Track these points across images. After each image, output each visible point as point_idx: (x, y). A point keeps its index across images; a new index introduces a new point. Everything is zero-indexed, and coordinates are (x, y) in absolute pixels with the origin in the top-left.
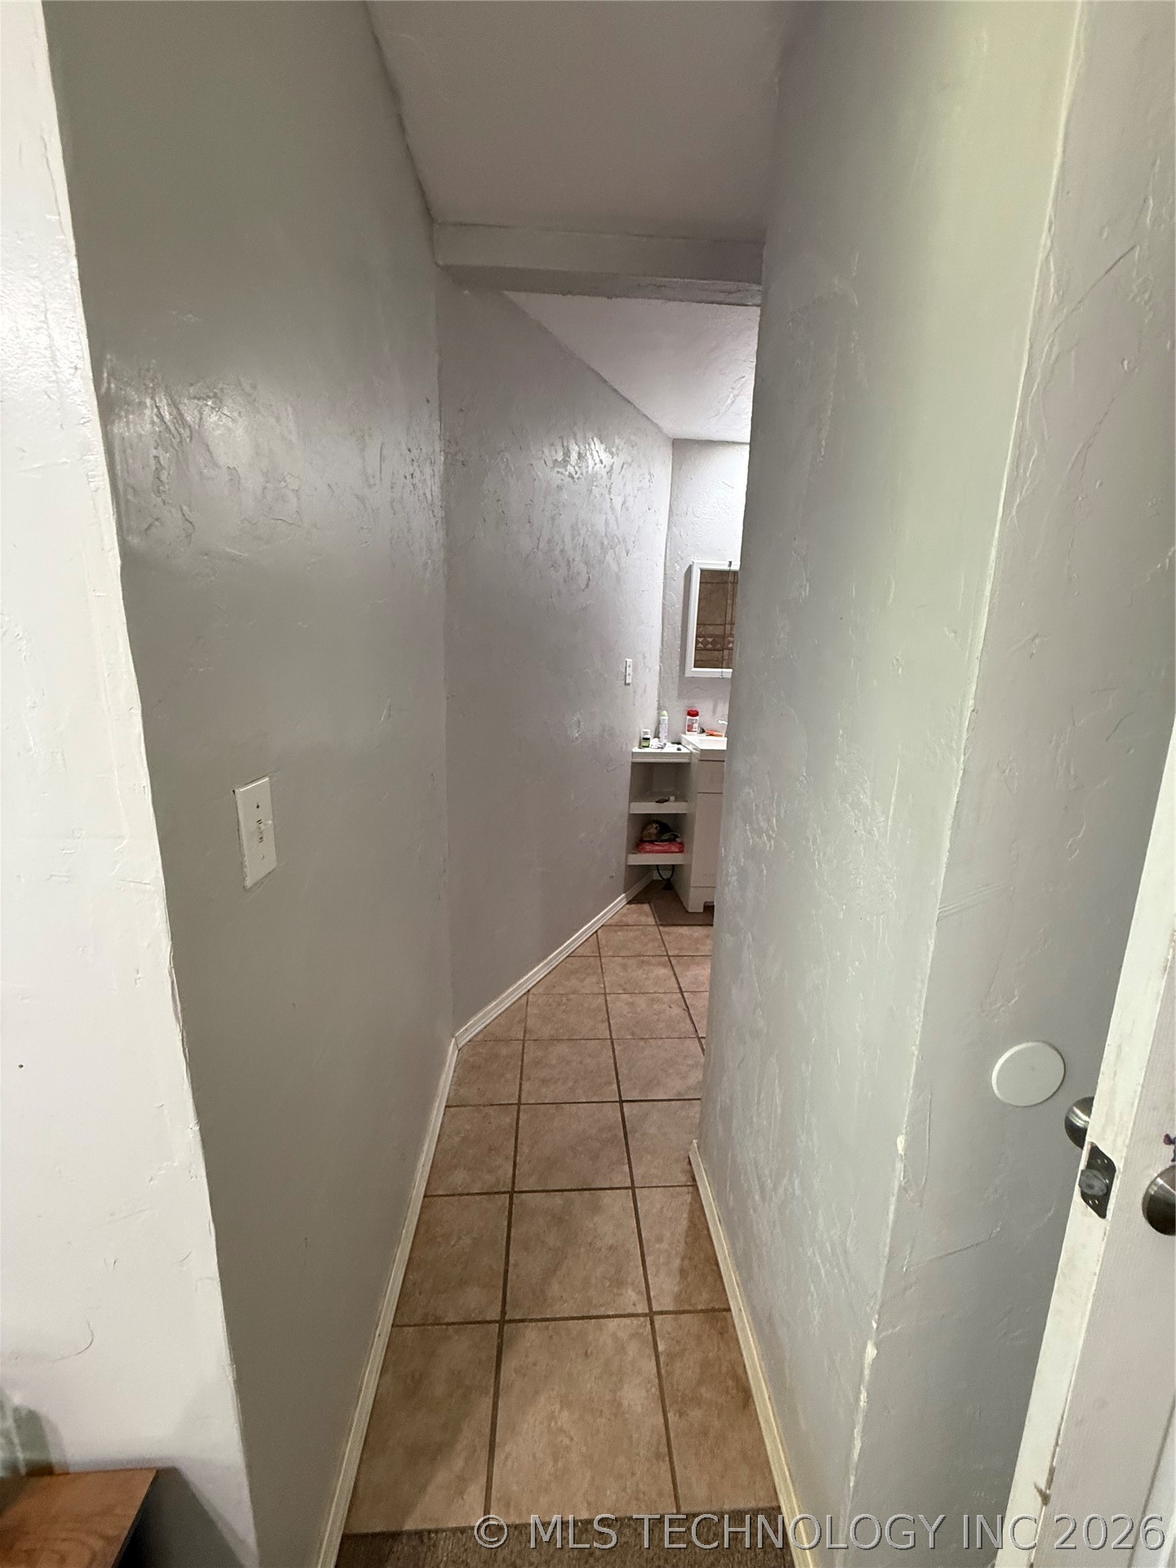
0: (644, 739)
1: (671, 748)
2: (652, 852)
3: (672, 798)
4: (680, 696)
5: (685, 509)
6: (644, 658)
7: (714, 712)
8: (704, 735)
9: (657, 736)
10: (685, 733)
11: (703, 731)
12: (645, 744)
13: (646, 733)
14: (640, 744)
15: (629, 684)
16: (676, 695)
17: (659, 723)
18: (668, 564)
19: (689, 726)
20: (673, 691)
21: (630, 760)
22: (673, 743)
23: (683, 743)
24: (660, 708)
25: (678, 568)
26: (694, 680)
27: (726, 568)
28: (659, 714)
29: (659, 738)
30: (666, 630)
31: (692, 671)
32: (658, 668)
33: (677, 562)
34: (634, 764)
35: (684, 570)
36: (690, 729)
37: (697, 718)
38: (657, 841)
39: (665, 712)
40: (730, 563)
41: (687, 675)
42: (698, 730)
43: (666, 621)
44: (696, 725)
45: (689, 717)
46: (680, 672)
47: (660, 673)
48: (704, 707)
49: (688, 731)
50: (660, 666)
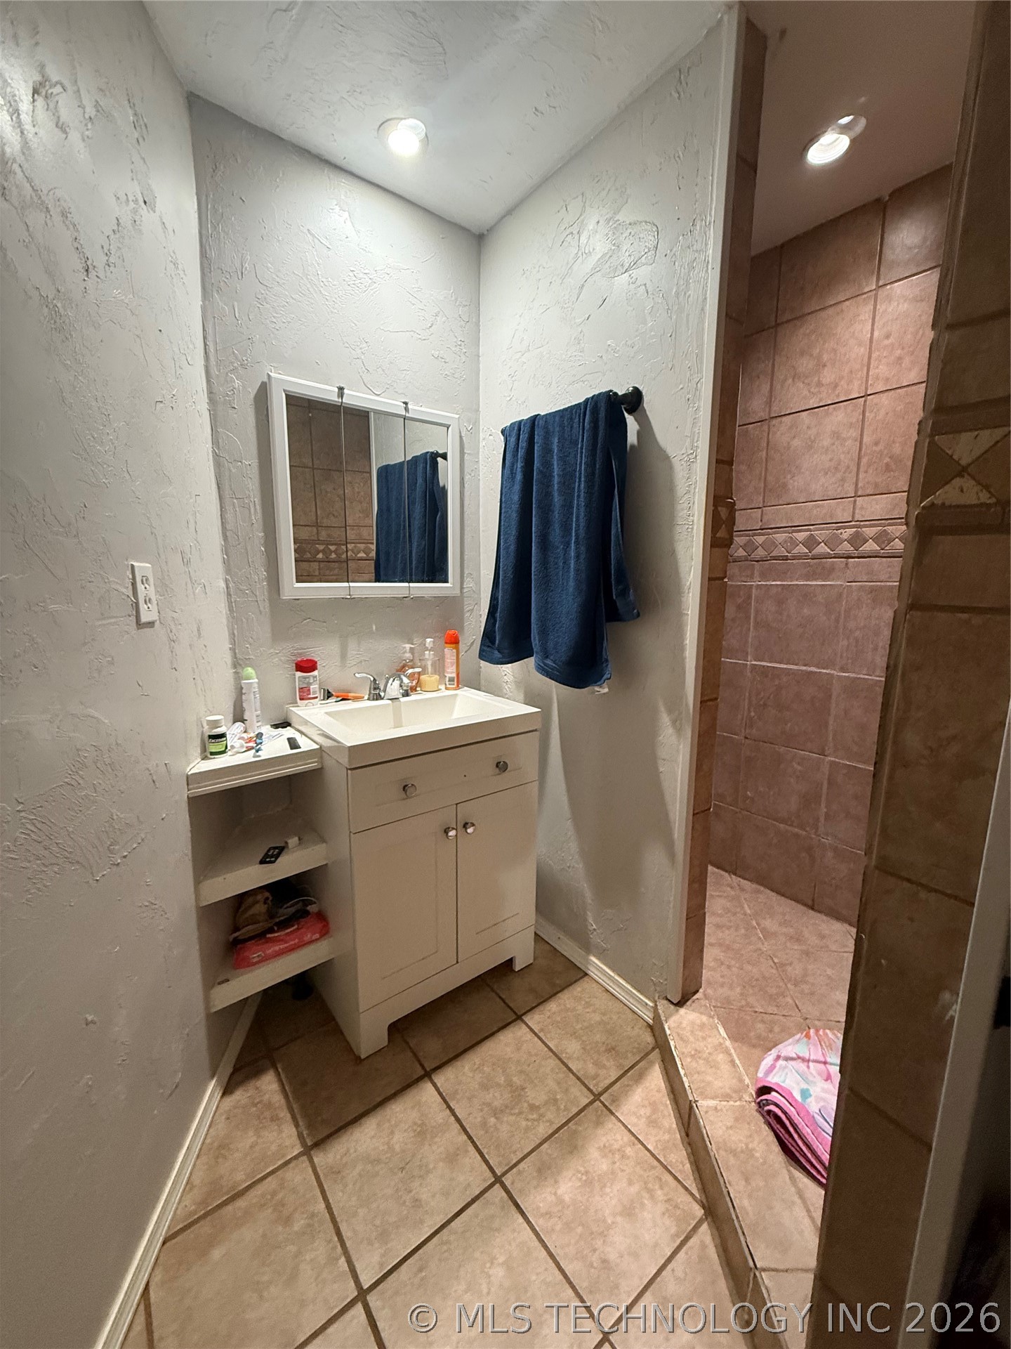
0: (211, 737)
1: (275, 745)
2: (265, 959)
3: (293, 841)
4: (279, 634)
5: (238, 265)
6: (186, 563)
7: (343, 656)
8: (332, 700)
9: (239, 717)
10: (294, 703)
11: (329, 695)
12: (214, 748)
13: (215, 724)
14: (204, 749)
15: (151, 624)
16: (269, 635)
17: (240, 692)
18: (214, 371)
19: (301, 689)
20: (262, 628)
21: (183, 794)
22: (276, 726)
23: (294, 721)
24: (237, 664)
25: (237, 383)
26: (298, 605)
27: (334, 398)
28: (238, 677)
29: (243, 721)
30: (229, 508)
31: (293, 588)
32: (223, 585)
33: (234, 370)
34: (194, 802)
35: (253, 391)
36: (305, 694)
37: (316, 673)
38: (271, 931)
39: (250, 670)
40: (341, 389)
41: (287, 594)
42: (320, 695)
43: (227, 493)
44: (314, 687)
45: (299, 674)
46: (270, 592)
47: (229, 594)
48: (324, 651)
49: (301, 699)
50: (226, 581)
